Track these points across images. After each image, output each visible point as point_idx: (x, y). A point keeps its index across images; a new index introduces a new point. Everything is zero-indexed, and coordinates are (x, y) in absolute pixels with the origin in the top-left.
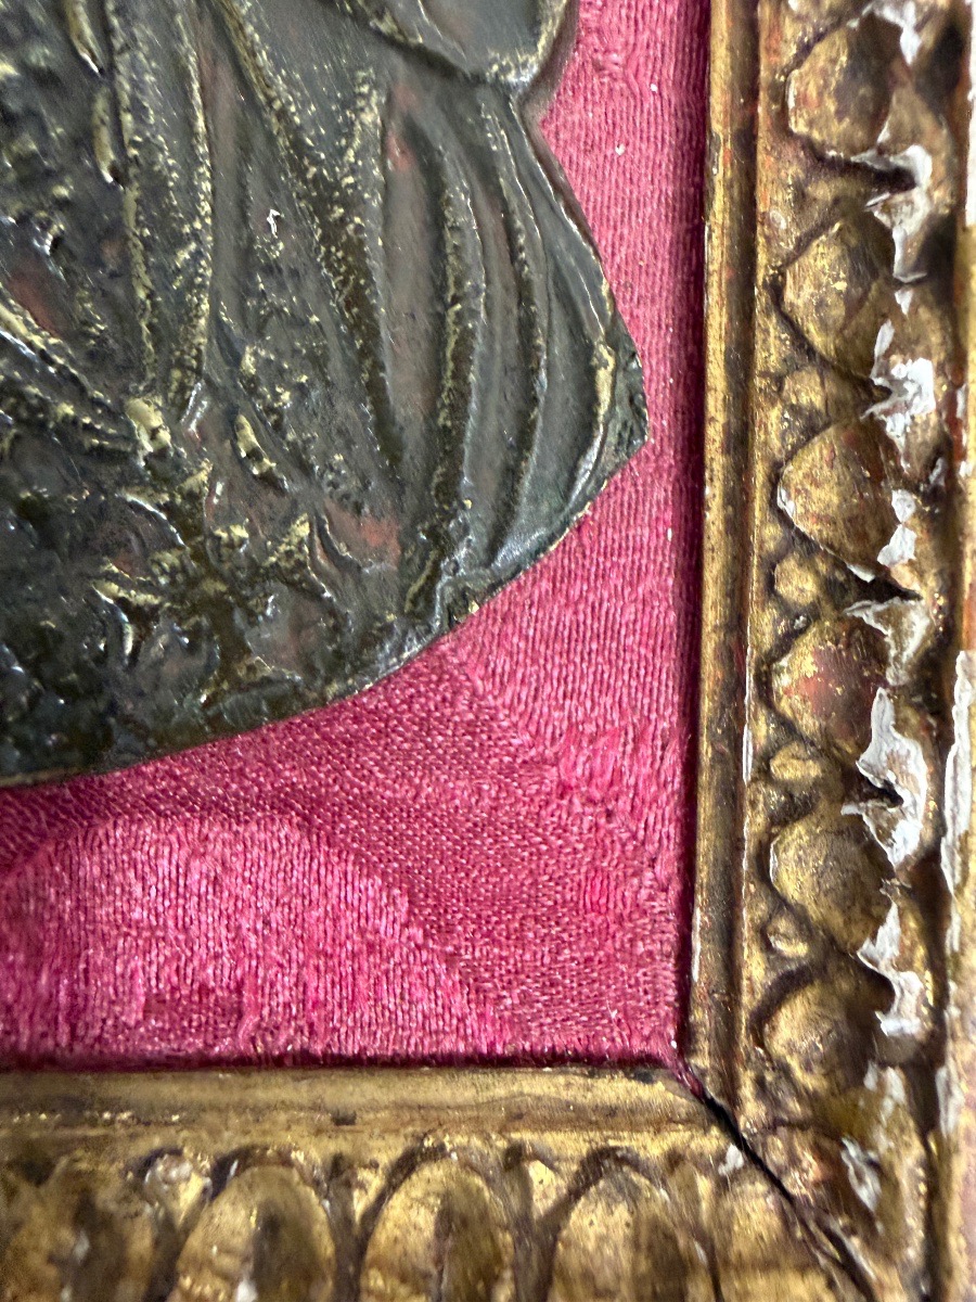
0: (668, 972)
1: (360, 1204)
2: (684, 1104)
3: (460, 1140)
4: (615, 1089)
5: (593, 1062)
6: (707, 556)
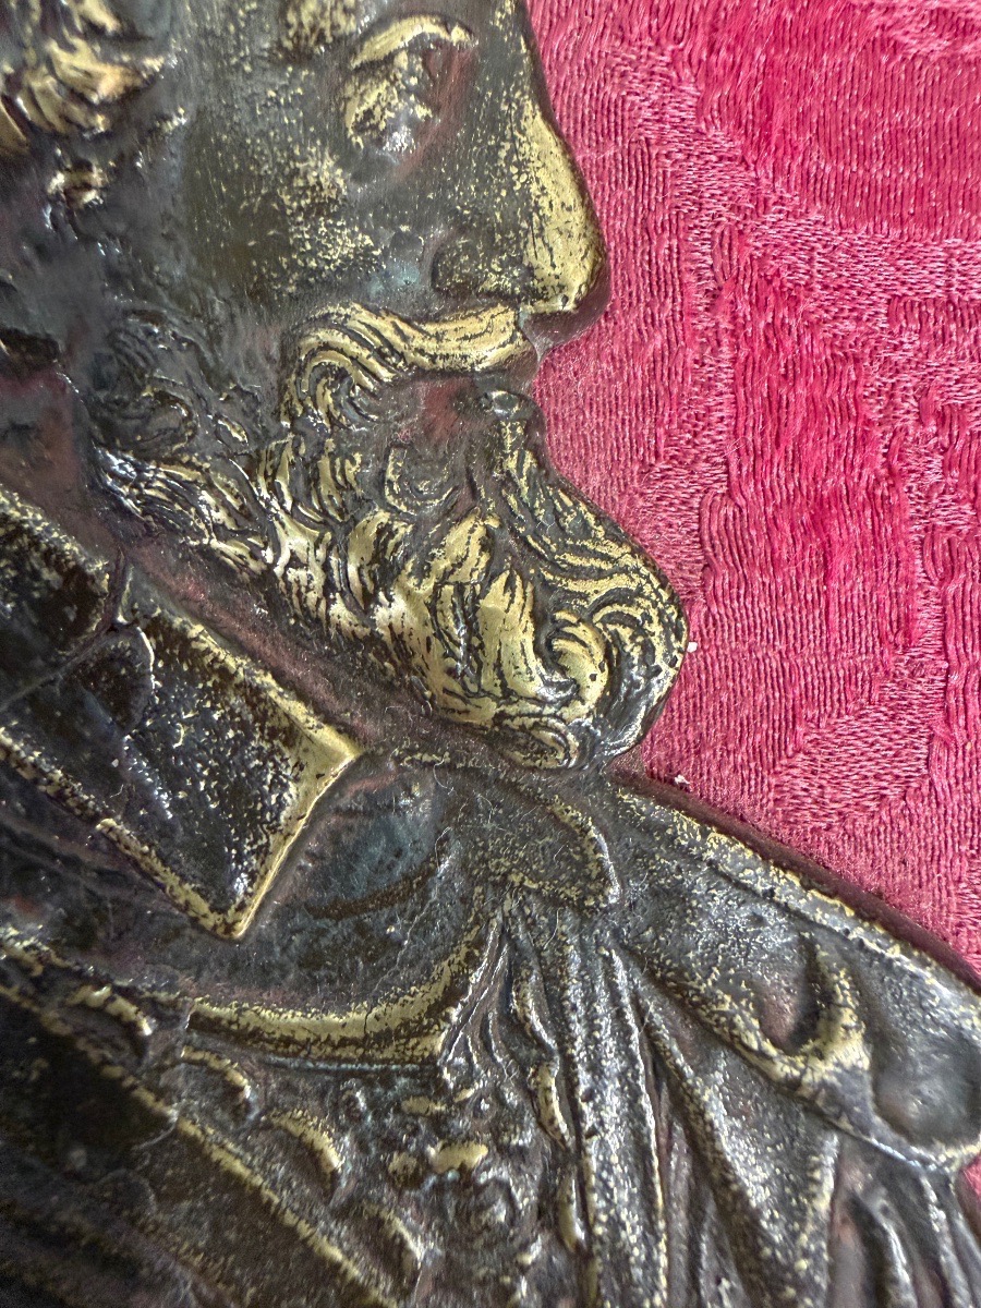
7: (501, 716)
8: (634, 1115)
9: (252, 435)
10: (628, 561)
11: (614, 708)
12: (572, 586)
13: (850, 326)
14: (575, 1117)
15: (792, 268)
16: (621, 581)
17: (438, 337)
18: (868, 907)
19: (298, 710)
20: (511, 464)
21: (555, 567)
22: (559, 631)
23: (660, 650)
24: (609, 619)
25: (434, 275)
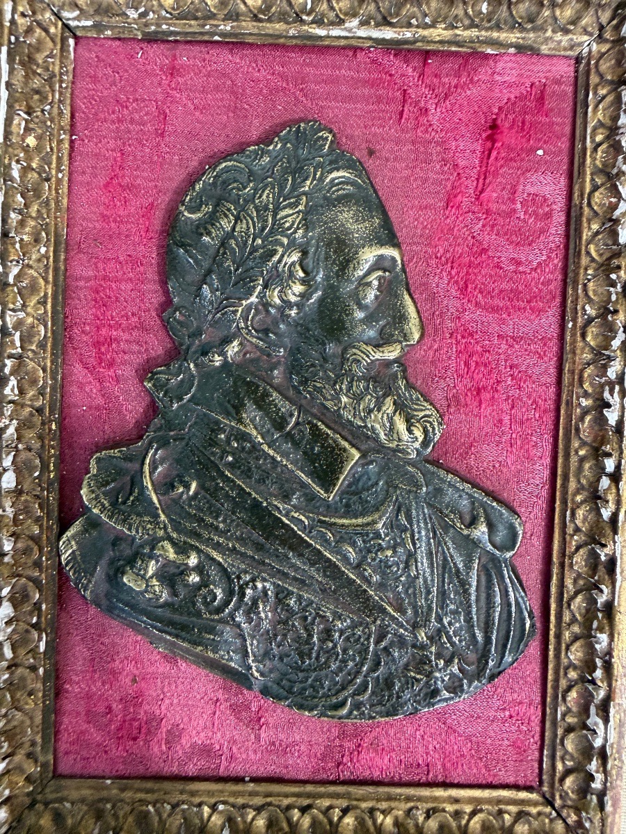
0: (536, 765)
1: (464, 822)
2: (540, 799)
3: (487, 807)
4: (523, 795)
5: (517, 787)
6: (549, 663)
7: (398, 445)
8: (429, 544)
9: (335, 375)
10: (429, 407)
11: (425, 444)
12: (415, 413)
13: (487, 342)
14: (414, 544)
15: (472, 327)
16: (428, 412)
17: (383, 352)
18: (488, 494)
19: (346, 445)
20: (400, 382)
21: (411, 409)
22: (412, 425)
23: (437, 429)
24: (425, 421)
25: (380, 334)
